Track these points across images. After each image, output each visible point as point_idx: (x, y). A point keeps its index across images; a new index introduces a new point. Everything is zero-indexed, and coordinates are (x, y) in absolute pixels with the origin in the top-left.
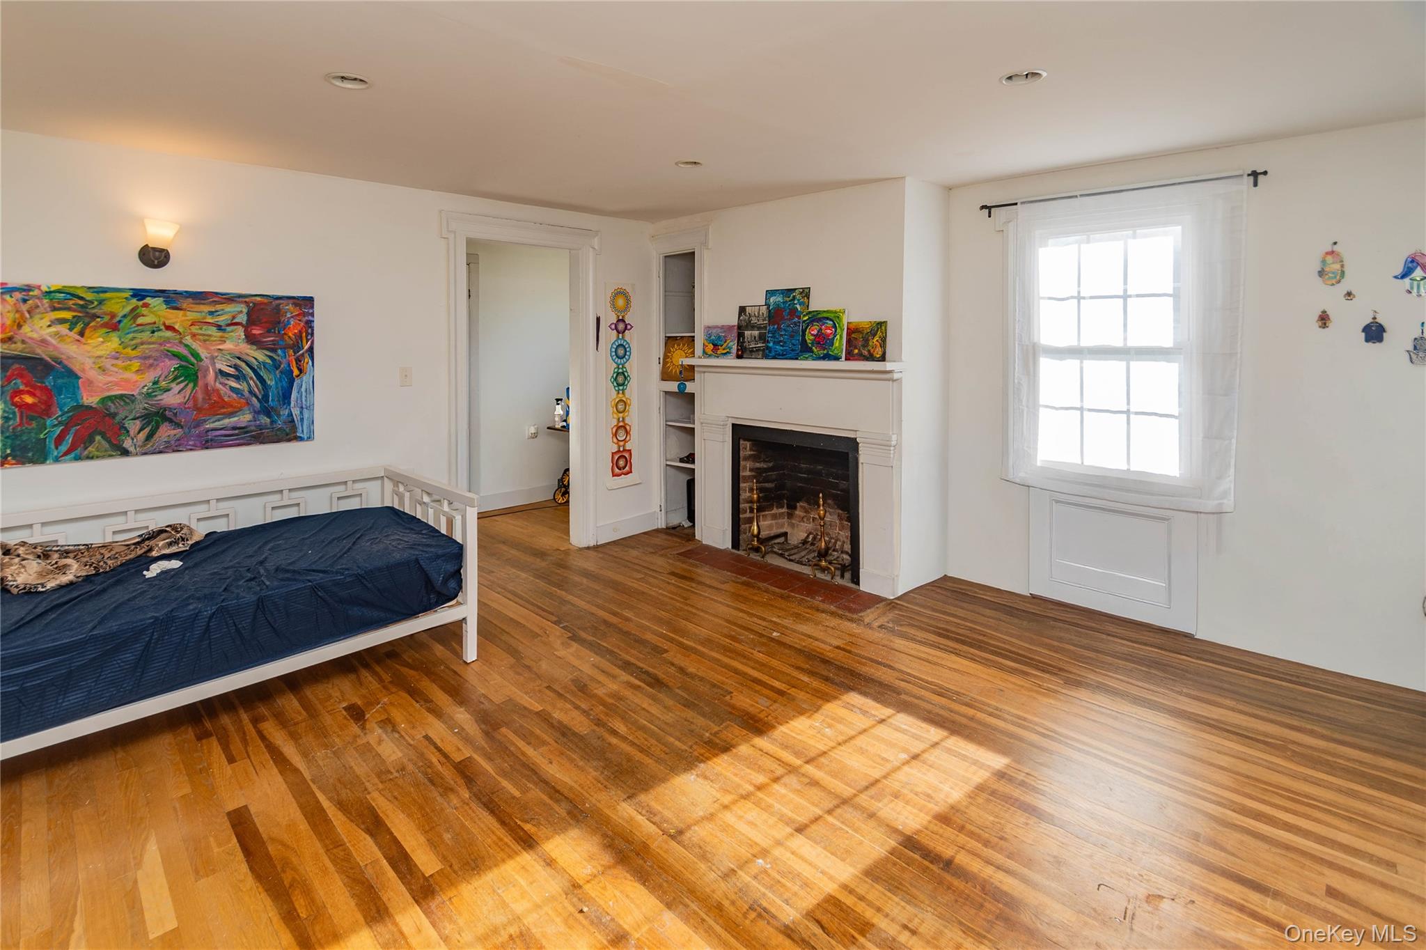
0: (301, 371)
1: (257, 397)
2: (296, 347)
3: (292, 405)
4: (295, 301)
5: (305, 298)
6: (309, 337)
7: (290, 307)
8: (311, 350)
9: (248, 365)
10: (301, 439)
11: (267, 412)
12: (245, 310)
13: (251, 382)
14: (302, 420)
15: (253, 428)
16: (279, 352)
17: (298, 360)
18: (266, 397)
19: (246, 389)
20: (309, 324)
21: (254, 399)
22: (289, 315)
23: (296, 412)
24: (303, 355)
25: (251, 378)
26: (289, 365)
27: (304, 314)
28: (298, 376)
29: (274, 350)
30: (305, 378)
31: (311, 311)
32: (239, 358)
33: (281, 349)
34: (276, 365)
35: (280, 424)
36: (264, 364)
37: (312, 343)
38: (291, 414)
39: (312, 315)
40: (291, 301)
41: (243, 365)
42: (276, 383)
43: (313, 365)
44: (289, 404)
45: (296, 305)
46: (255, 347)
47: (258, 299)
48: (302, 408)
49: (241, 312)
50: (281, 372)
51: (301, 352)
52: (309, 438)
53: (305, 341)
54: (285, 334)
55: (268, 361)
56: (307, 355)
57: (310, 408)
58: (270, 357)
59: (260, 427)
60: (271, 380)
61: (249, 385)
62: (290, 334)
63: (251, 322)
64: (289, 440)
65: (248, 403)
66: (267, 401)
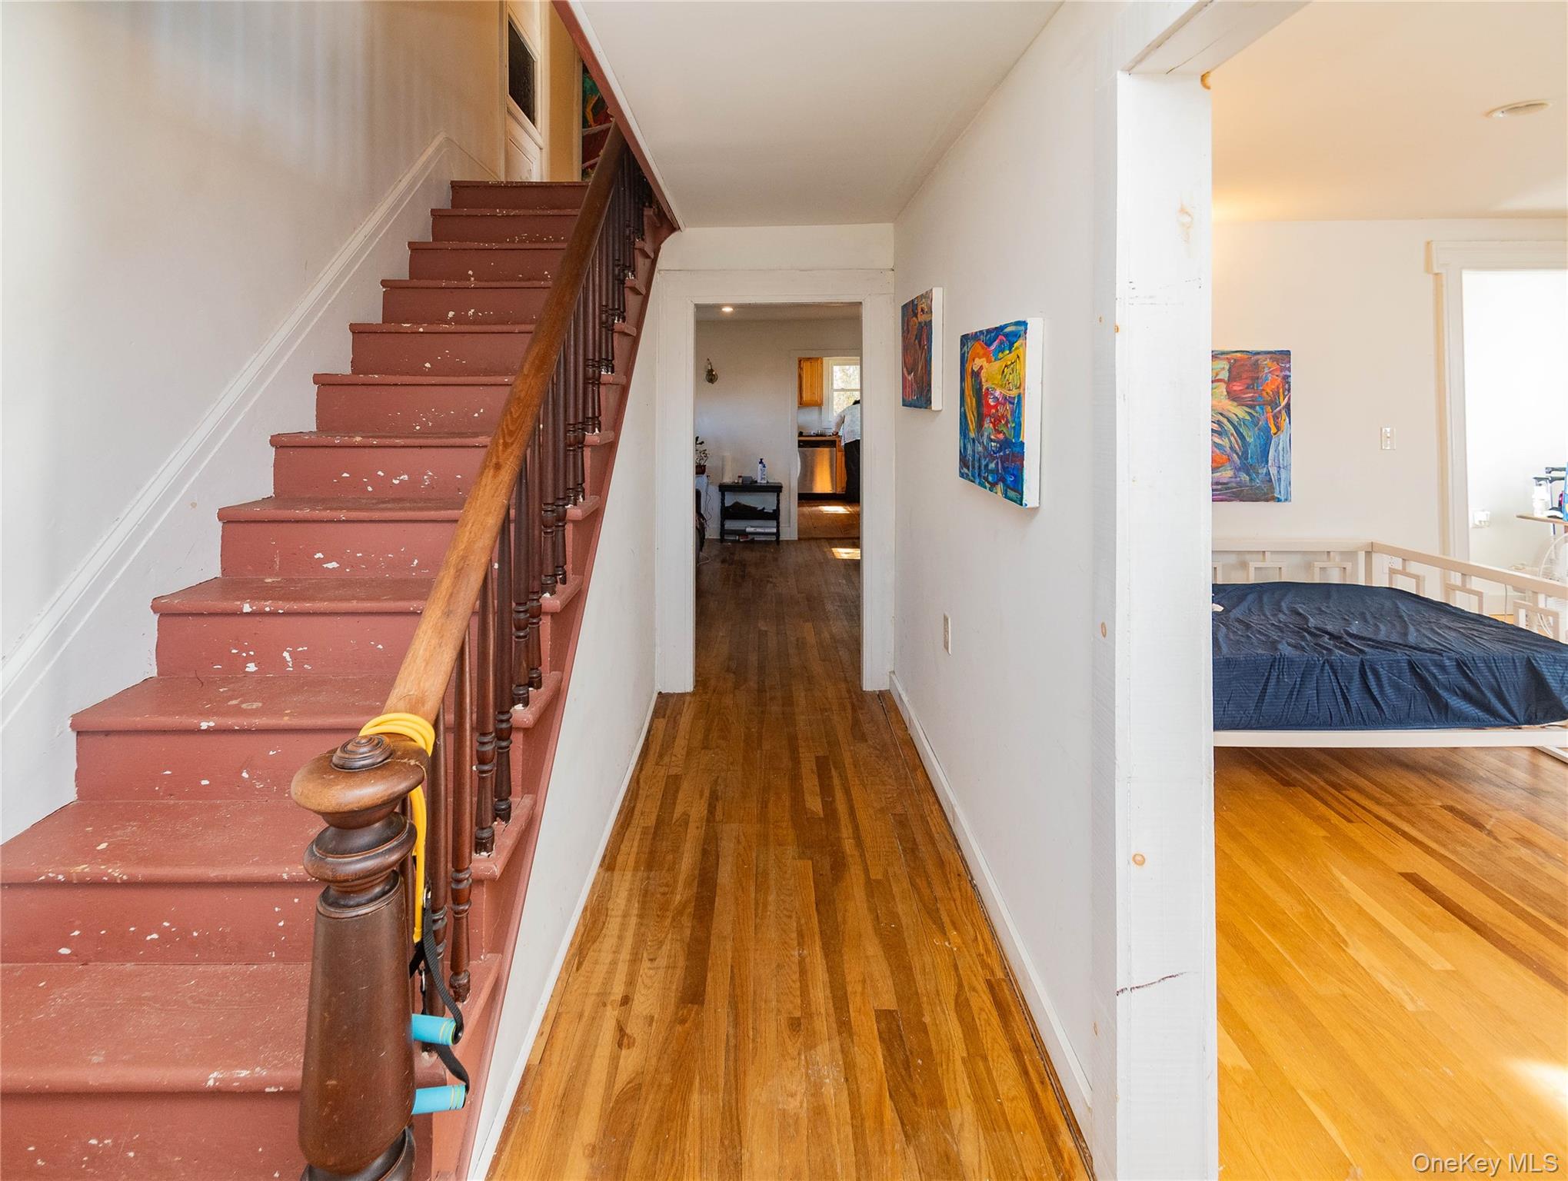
0: (1278, 428)
1: (1237, 454)
2: (1274, 404)
3: (1270, 464)
4: (1274, 356)
5: (1281, 352)
6: (1286, 393)
7: (1268, 362)
8: (1288, 407)
9: (1229, 421)
10: (1279, 500)
11: (1246, 468)
12: (1227, 367)
13: (1232, 439)
14: (1279, 480)
15: (1234, 485)
16: (1257, 407)
17: (1276, 417)
18: (1245, 453)
19: (1228, 445)
20: (1286, 379)
21: (1235, 455)
22: (1266, 370)
23: (1273, 471)
24: (1280, 412)
25: (1232, 434)
26: (1267, 424)
27: (1282, 369)
28: (1275, 434)
29: (1252, 407)
30: (1283, 436)
31: (1288, 366)
32: (1221, 414)
33: (1259, 405)
34: (1255, 422)
35: (1258, 482)
36: (1244, 419)
37: (1289, 399)
38: (1268, 473)
39: (1289, 369)
40: (1269, 356)
41: (1225, 421)
42: (1255, 440)
43: (1290, 423)
44: (1267, 462)
45: (1273, 360)
46: (1235, 404)
47: (1239, 355)
48: (1279, 467)
49: (1224, 368)
50: (1259, 429)
51: (1278, 409)
52: (1286, 500)
53: (1281, 398)
54: (1263, 390)
55: (1248, 417)
56: (1283, 412)
57: (1287, 468)
58: (1250, 414)
59: (1240, 484)
60: (1250, 437)
61: (1229, 440)
62: (1268, 391)
63: (1232, 379)
64: (1267, 500)
65: (1229, 460)
66: (1246, 459)
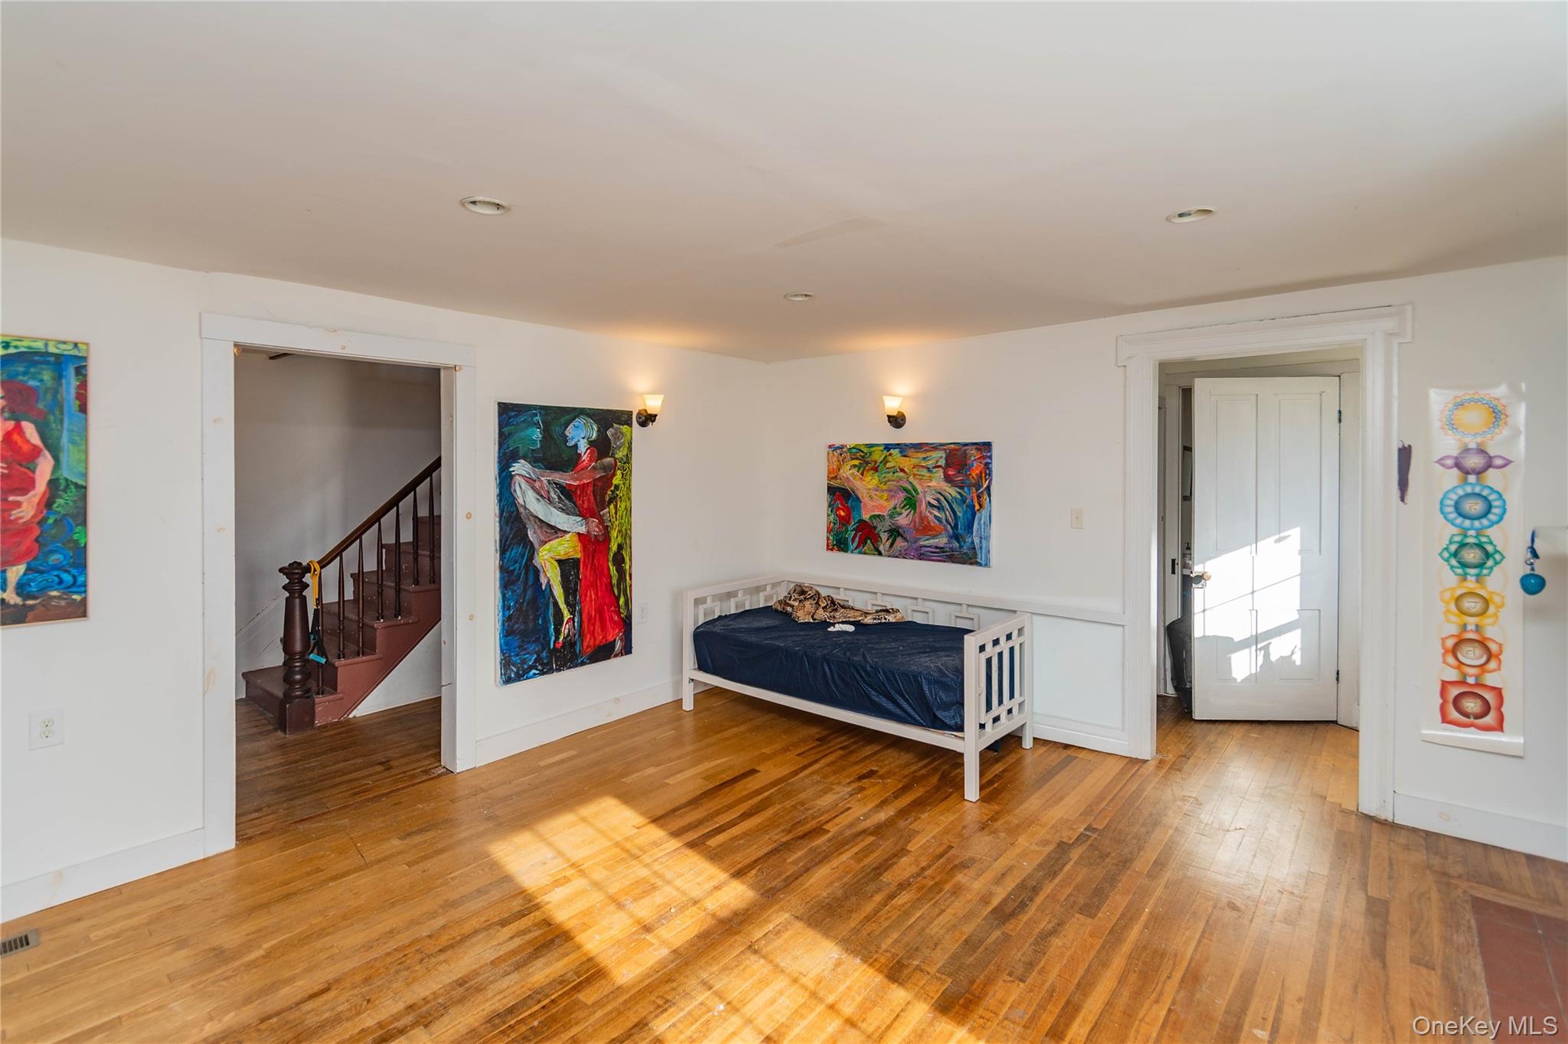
0: (981, 506)
1: (950, 525)
2: (978, 486)
3: (974, 535)
4: (978, 446)
5: (985, 444)
6: (987, 477)
7: (974, 451)
8: (988, 488)
9: (945, 498)
10: (979, 564)
11: (957, 537)
12: (944, 456)
13: (947, 513)
14: (981, 548)
15: (948, 550)
16: (966, 489)
17: (979, 497)
18: (956, 525)
19: (944, 518)
20: (988, 466)
21: (949, 526)
22: (973, 458)
23: (977, 541)
24: (982, 492)
25: (947, 510)
26: (972, 502)
27: (983, 457)
28: (978, 510)
29: (962, 488)
30: (984, 512)
31: (989, 454)
32: (940, 493)
33: (967, 487)
34: (964, 500)
35: (965, 550)
36: (956, 498)
37: (990, 482)
38: (973, 542)
39: (990, 457)
40: (974, 447)
41: (942, 499)
42: (964, 515)
43: (990, 502)
44: (972, 534)
45: (978, 449)
46: (950, 485)
47: (952, 446)
48: (981, 538)
49: (942, 457)
50: (967, 506)
51: (981, 490)
52: (986, 565)
53: (984, 480)
54: (970, 474)
55: (959, 496)
56: (985, 493)
57: (988, 538)
58: (959, 493)
59: (952, 549)
60: (960, 512)
61: (946, 514)
62: (974, 475)
63: (948, 465)
64: (972, 564)
65: (946, 530)
66: (957, 529)
